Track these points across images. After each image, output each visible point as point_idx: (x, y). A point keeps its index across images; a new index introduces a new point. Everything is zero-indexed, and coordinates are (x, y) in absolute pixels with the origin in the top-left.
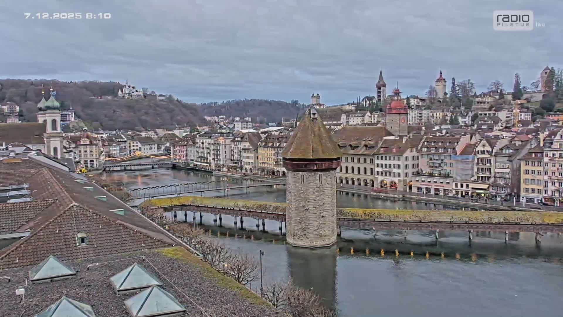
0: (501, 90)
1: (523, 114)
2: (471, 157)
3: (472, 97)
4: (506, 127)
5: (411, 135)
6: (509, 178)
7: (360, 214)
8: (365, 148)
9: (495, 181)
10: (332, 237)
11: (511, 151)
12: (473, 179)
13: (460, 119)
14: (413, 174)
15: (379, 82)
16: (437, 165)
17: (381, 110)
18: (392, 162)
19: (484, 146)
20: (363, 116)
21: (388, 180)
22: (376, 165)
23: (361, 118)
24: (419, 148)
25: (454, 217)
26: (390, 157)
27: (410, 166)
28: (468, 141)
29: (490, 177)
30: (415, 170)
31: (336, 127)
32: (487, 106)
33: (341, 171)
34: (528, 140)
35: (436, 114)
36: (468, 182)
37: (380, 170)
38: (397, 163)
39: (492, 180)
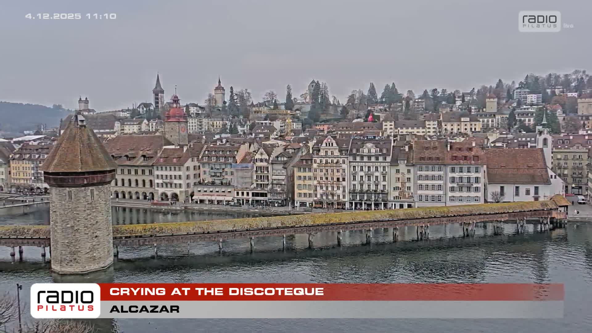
0: (275, 101)
1: (294, 124)
2: (250, 165)
3: (250, 106)
4: (281, 136)
5: (192, 144)
6: (285, 184)
7: (139, 231)
8: (143, 158)
9: (272, 188)
10: (107, 258)
11: (285, 159)
12: (252, 187)
13: (239, 128)
14: (195, 184)
15: (156, 88)
16: (218, 174)
17: (159, 118)
18: (173, 173)
19: (262, 154)
20: (140, 124)
21: (169, 192)
22: (156, 176)
23: (138, 126)
24: (200, 157)
25: (236, 225)
26: (170, 168)
27: (192, 177)
28: (247, 150)
29: (268, 184)
30: (197, 180)
31: (109, 136)
32: (263, 116)
33: (116, 184)
34: (299, 148)
35: (216, 123)
36: (248, 189)
37: (160, 181)
38: (178, 173)
39: (270, 187)
